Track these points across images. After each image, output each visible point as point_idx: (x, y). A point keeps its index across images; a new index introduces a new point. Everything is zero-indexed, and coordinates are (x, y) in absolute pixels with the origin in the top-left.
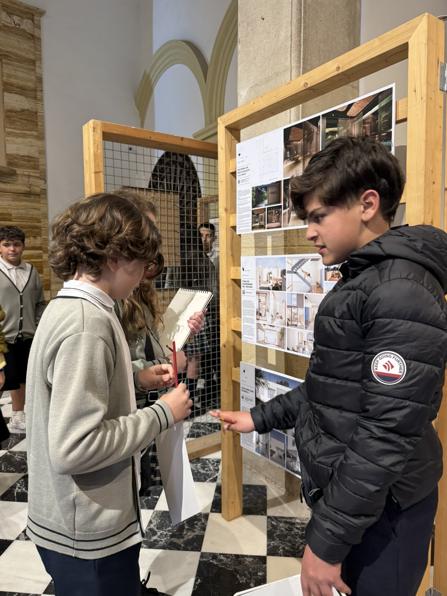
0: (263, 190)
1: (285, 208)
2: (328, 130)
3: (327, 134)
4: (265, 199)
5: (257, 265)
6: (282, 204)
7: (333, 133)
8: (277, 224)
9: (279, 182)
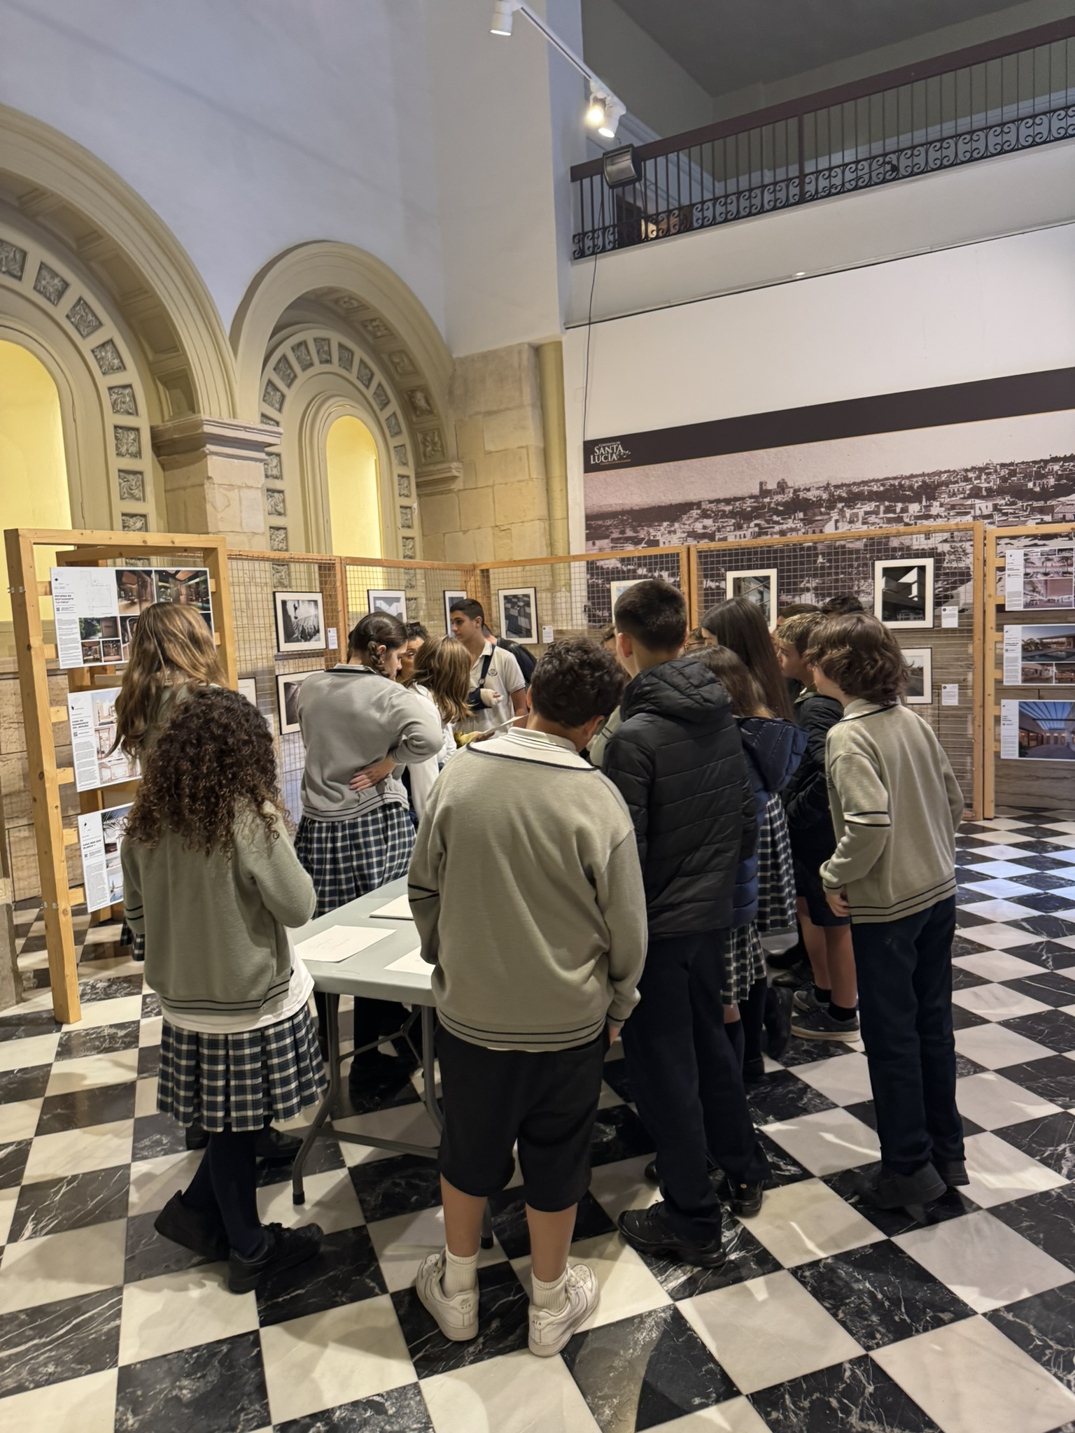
0: (95, 623)
1: (124, 642)
2: (160, 584)
3: (161, 587)
4: (99, 631)
5: (93, 699)
6: (120, 638)
7: (166, 588)
8: (117, 657)
9: (115, 618)
